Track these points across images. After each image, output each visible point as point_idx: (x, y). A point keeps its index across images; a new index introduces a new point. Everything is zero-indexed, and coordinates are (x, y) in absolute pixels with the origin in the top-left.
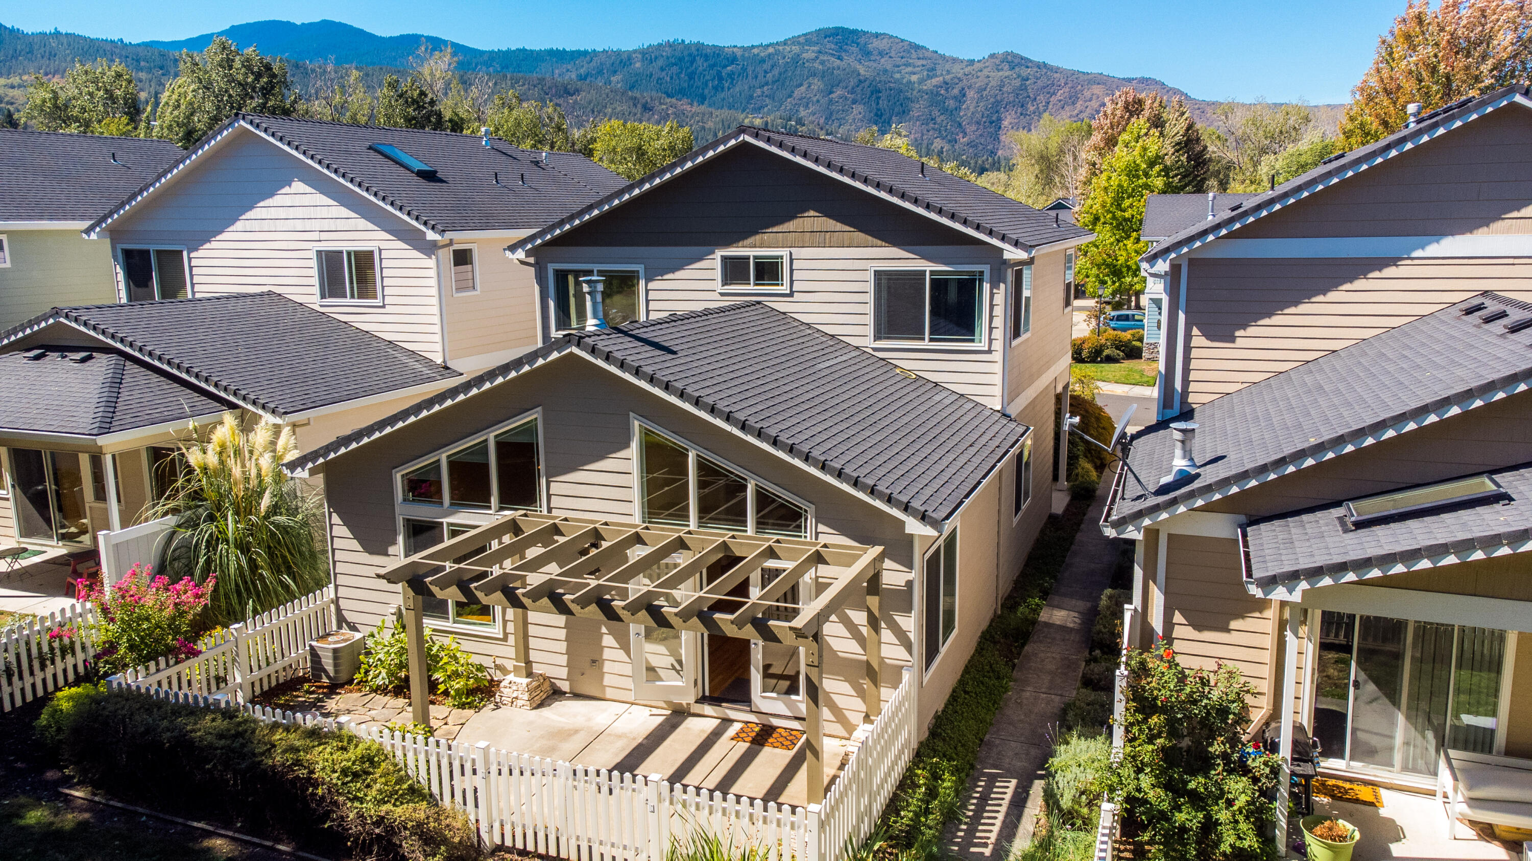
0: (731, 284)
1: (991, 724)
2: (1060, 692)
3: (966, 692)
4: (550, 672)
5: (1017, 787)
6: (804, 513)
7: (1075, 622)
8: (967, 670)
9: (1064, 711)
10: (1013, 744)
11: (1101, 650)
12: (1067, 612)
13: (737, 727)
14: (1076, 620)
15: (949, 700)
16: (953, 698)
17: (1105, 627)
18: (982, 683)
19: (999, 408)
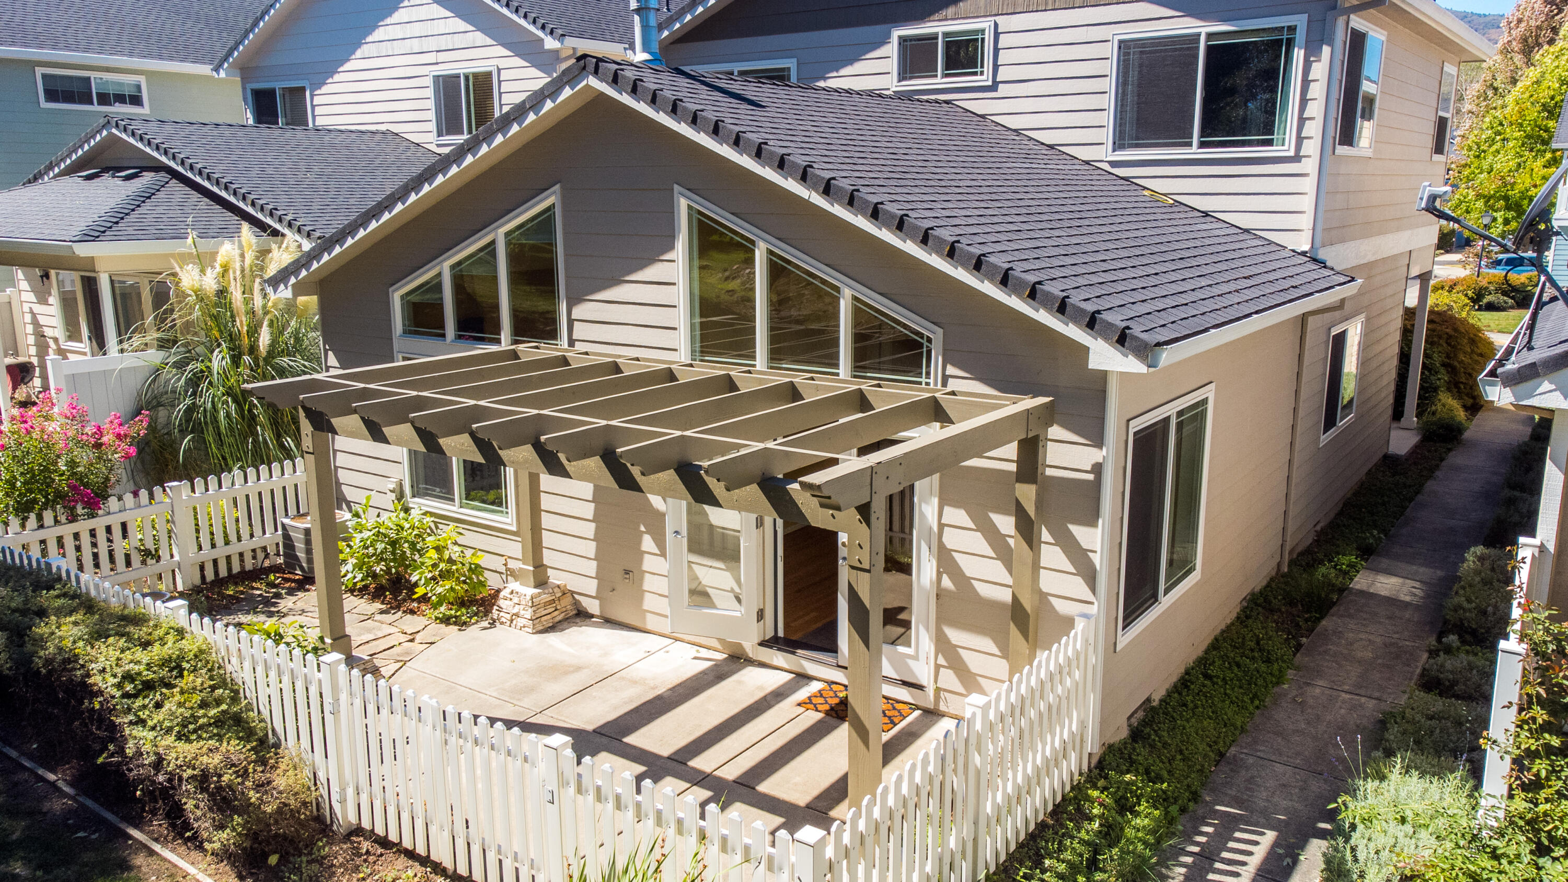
0: (911, 78)
1: (1243, 730)
2: (1377, 694)
3: (1207, 676)
4: (574, 583)
5: (1276, 844)
6: (926, 344)
7: (1415, 595)
8: (1215, 645)
9: (1382, 724)
10: (1279, 768)
11: (1460, 637)
12: (1400, 580)
13: (815, 686)
14: (1417, 592)
15: (1175, 686)
16: (1184, 683)
17: (1469, 601)
18: (1238, 666)
19: (1306, 247)
